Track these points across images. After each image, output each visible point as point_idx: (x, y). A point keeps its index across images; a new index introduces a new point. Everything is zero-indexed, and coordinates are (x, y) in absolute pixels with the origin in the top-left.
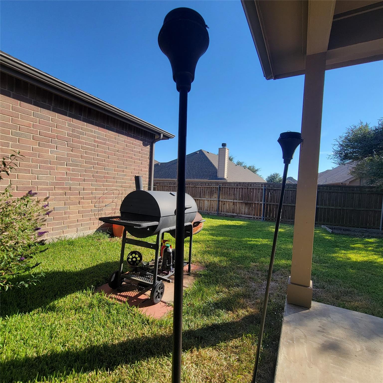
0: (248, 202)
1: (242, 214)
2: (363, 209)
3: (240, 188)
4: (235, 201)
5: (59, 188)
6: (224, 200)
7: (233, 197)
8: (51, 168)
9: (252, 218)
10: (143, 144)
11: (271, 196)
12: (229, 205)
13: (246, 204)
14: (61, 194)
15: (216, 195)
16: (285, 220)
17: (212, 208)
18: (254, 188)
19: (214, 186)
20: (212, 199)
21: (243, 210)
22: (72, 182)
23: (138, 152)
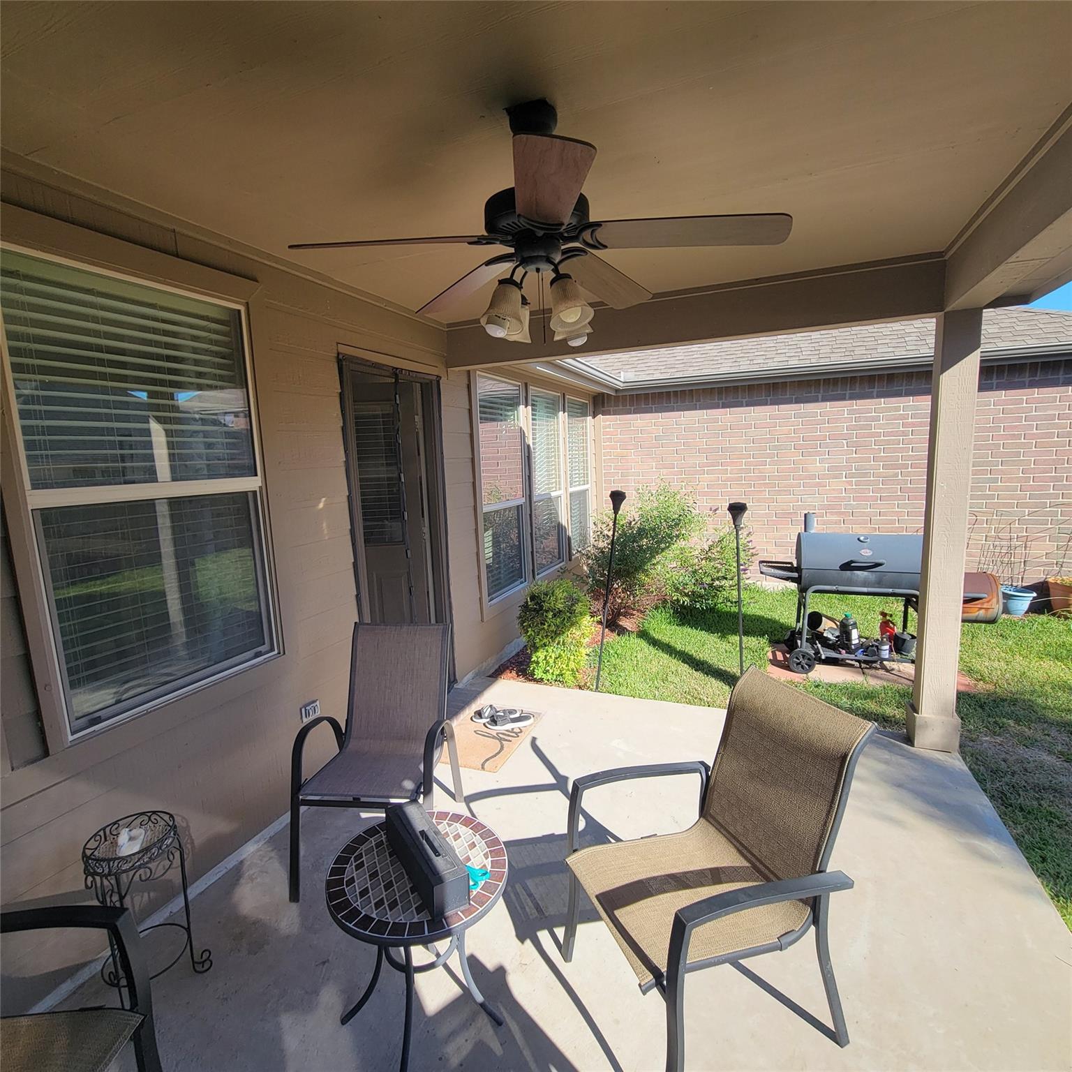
5: (832, 514)
8: (819, 485)
14: (836, 522)
22: (855, 503)
23: (1052, 417)
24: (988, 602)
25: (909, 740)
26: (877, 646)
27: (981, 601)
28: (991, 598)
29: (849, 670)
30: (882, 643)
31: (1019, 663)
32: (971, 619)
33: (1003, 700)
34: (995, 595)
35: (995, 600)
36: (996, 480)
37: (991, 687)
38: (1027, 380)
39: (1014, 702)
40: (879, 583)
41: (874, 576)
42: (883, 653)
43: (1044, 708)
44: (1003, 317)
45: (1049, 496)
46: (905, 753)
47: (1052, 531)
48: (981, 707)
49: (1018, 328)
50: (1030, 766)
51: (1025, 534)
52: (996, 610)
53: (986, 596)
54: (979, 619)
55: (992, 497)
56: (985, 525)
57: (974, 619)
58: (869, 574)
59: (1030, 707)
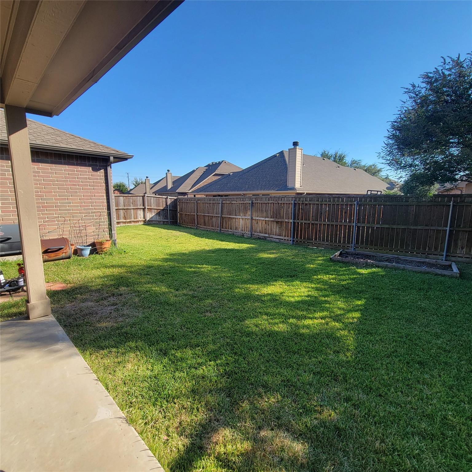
0: (279, 220)
1: (273, 235)
2: (419, 227)
3: (271, 203)
4: (267, 219)
6: (257, 218)
7: (264, 214)
9: (283, 239)
10: (92, 169)
11: (302, 212)
12: (262, 224)
13: (277, 222)
15: (249, 213)
16: (319, 243)
17: (247, 227)
18: (284, 202)
19: (248, 202)
20: (246, 217)
21: (275, 230)
23: (86, 178)
24: (65, 250)
25: (28, 318)
26: (16, 281)
27: (62, 250)
28: (66, 248)
29: (3, 297)
30: (19, 278)
31: (84, 273)
32: (60, 258)
33: (77, 288)
34: (68, 246)
35: (68, 248)
36: (70, 203)
37: (72, 285)
38: (75, 162)
39: (81, 288)
40: (11, 249)
41: (7, 245)
42: (20, 283)
43: (91, 286)
44: (63, 135)
45: (90, 209)
46: (24, 324)
47: (93, 222)
48: (68, 294)
49: (69, 140)
50: (83, 309)
51: (84, 224)
52: (69, 252)
53: (64, 247)
54: (63, 258)
55: (70, 210)
56: (69, 222)
57: (61, 258)
58: (4, 245)
59: (86, 287)
